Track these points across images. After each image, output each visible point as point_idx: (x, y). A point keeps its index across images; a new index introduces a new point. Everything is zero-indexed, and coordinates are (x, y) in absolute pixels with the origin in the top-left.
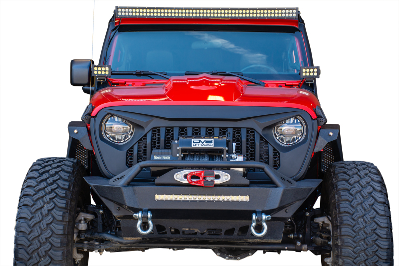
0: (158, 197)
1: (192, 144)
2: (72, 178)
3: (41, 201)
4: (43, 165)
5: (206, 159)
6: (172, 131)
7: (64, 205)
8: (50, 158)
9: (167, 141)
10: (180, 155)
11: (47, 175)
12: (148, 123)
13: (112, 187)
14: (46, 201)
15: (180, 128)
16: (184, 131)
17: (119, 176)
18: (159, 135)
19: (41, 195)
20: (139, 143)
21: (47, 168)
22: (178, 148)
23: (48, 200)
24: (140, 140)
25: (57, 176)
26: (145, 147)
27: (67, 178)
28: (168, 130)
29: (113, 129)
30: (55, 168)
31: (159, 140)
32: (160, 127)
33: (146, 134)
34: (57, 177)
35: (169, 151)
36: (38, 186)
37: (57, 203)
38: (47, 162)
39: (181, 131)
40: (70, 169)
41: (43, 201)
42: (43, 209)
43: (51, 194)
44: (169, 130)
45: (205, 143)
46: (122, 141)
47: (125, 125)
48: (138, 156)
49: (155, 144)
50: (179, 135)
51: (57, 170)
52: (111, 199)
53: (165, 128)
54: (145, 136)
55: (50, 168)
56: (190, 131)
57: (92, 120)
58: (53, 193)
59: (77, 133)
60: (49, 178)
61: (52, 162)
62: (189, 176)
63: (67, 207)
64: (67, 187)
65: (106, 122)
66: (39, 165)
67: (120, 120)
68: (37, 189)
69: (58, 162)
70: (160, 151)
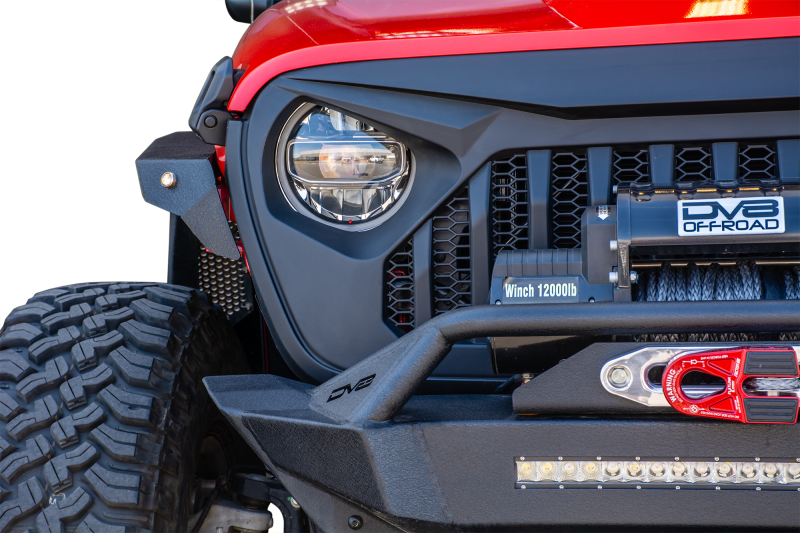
0: (531, 471)
1: (681, 222)
2: (165, 374)
3: (33, 480)
4: (48, 322)
5: (750, 291)
6: (580, 165)
7: (130, 497)
8: (81, 288)
9: (560, 208)
10: (623, 279)
11: (62, 364)
12: (471, 135)
13: (323, 431)
14: (53, 481)
15: (618, 148)
16: (634, 163)
17: (351, 376)
18: (522, 185)
19: (34, 455)
20: (435, 223)
21: (63, 336)
22: (613, 245)
23: (64, 475)
24: (442, 209)
25: (103, 366)
26: (465, 240)
27: (144, 375)
28: (560, 160)
29: (321, 163)
30: (98, 332)
31: (522, 209)
32: (525, 150)
33: (466, 182)
34: (102, 372)
35: (573, 257)
36: (22, 416)
37: (100, 487)
38: (67, 307)
39: (622, 164)
40: (156, 337)
41: (42, 482)
42: (40, 518)
43: (77, 451)
44: (567, 161)
45: (739, 216)
46: (364, 217)
47: (374, 145)
48: (435, 282)
49: (507, 227)
50: (613, 182)
51: (105, 341)
52: (322, 481)
53: (547, 153)
54: (462, 191)
55: (75, 332)
56: (661, 164)
57: (234, 127)
58: (85, 444)
59: (172, 187)
60: (69, 376)
61: (87, 308)
62: (672, 376)
63: (146, 499)
64: (143, 414)
65: (293, 136)
66: (34, 319)
67: (353, 124)
68: (20, 428)
69: (109, 308)
70: (530, 258)
